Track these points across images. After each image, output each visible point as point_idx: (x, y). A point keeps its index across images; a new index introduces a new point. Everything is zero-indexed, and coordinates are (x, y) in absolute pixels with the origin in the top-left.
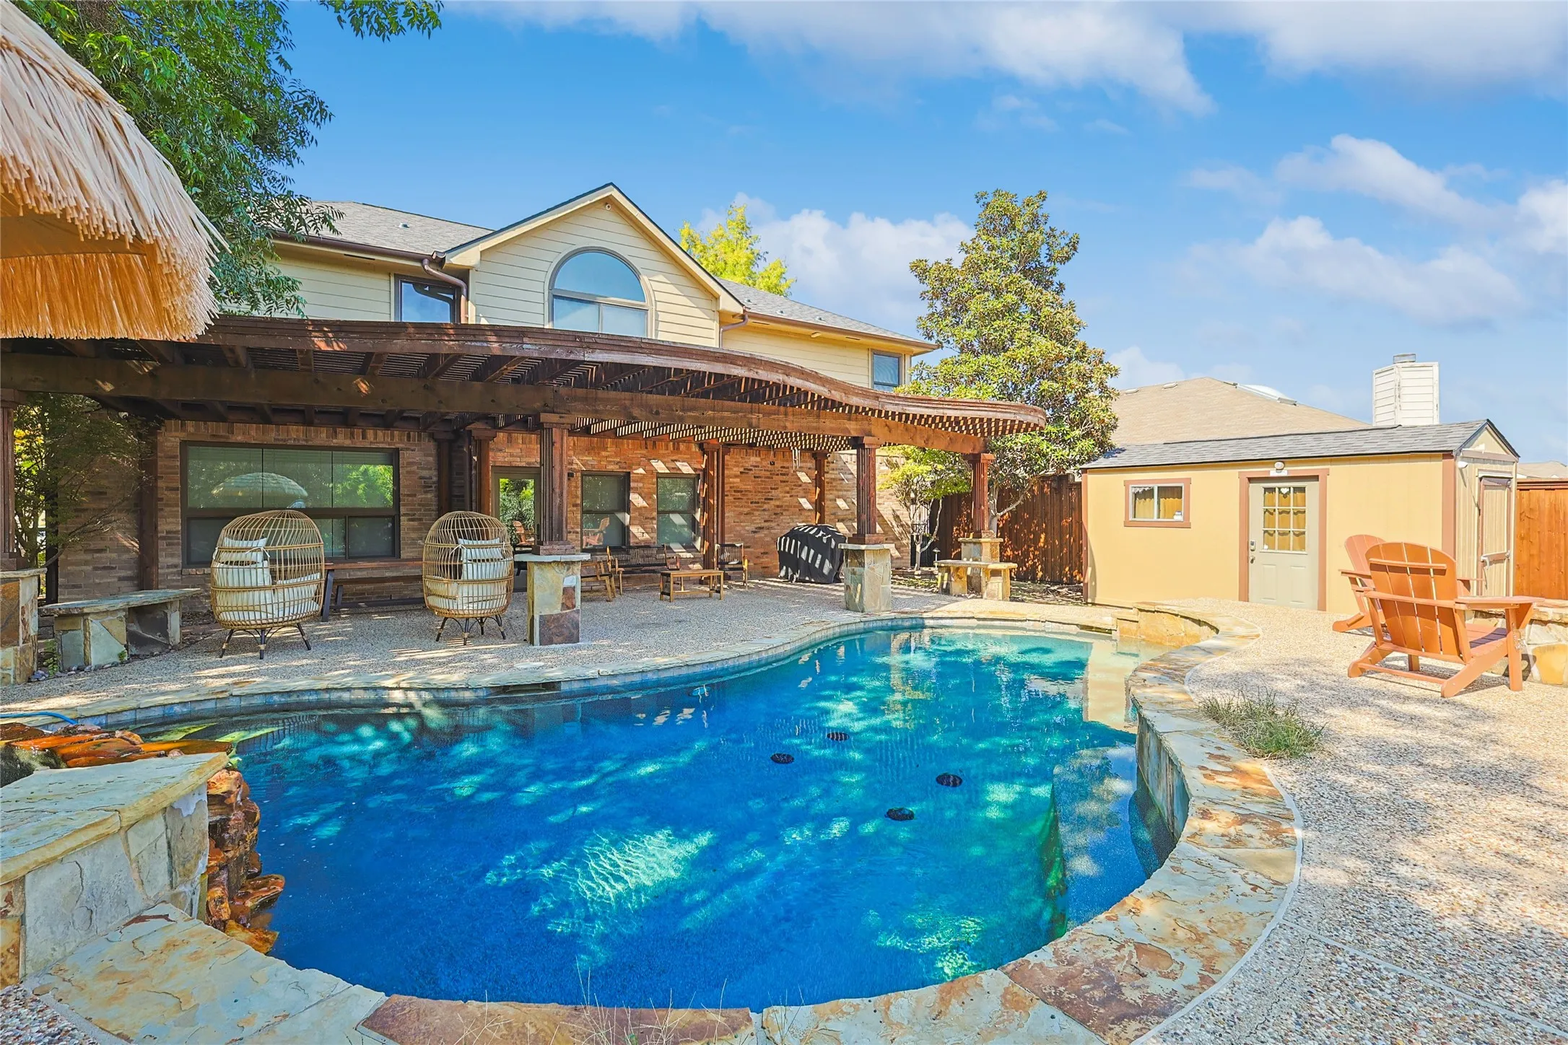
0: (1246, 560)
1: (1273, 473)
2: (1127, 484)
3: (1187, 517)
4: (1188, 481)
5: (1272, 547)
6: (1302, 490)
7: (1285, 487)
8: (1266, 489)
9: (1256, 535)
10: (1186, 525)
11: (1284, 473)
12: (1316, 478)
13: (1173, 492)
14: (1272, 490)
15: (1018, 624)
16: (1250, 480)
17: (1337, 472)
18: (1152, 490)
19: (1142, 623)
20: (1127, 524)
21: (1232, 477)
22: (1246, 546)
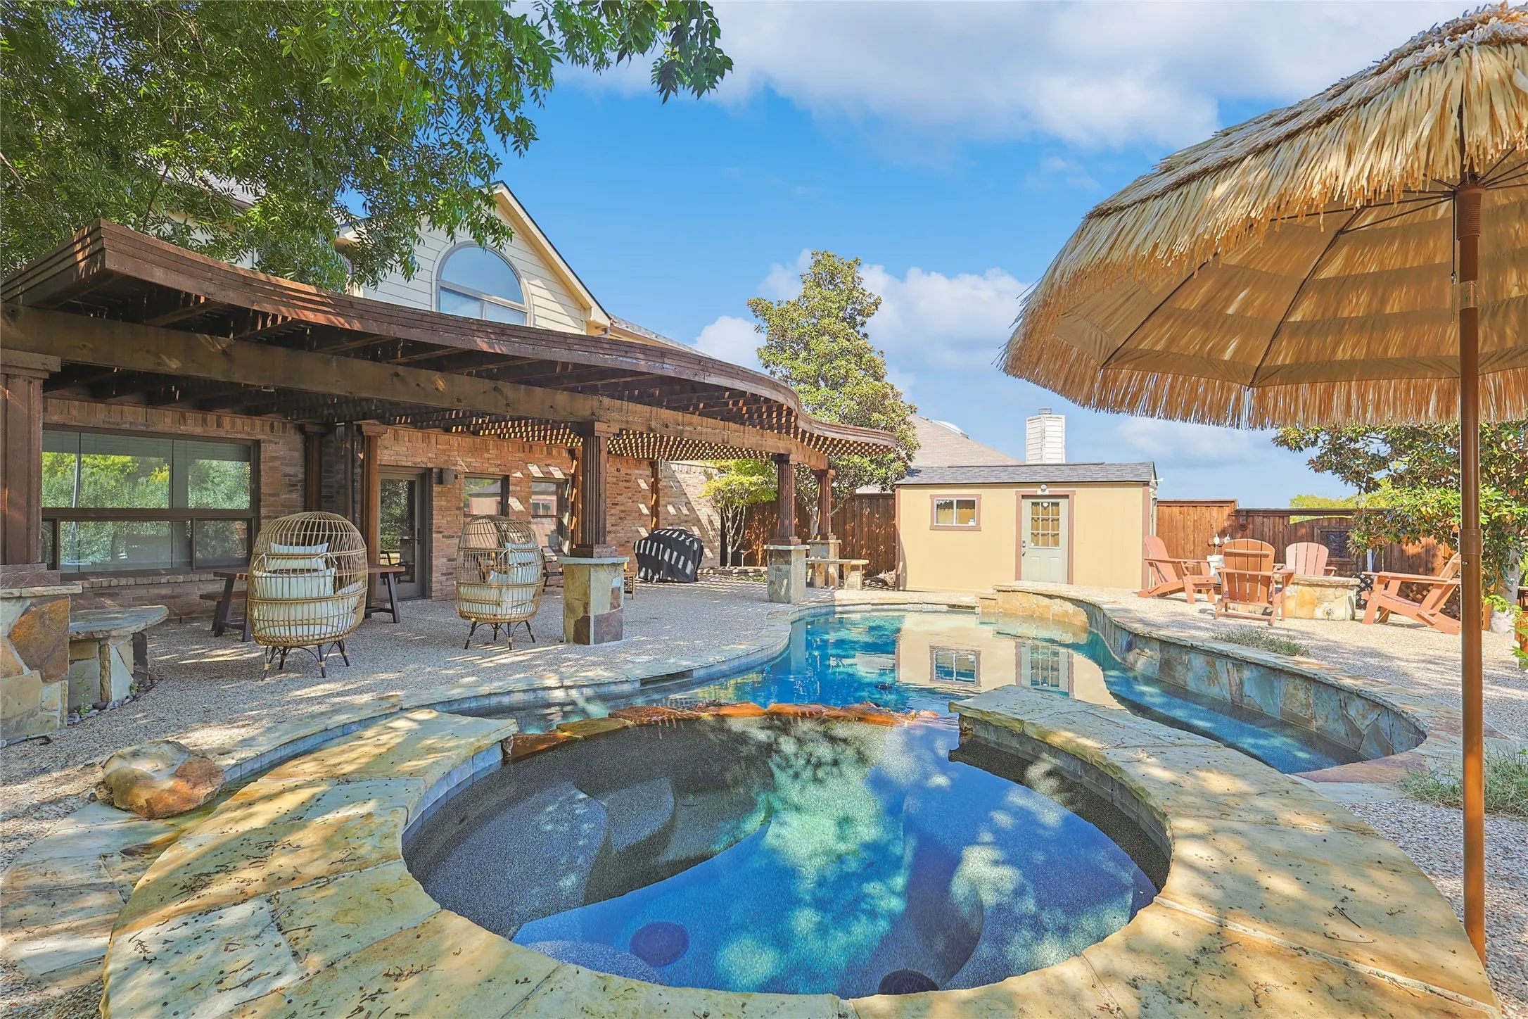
0: (1020, 555)
1: (1039, 492)
2: (932, 497)
3: (978, 523)
4: (979, 497)
5: (1037, 544)
6: (1057, 504)
7: (1046, 502)
8: (1033, 503)
9: (1027, 535)
10: (977, 529)
11: (1047, 493)
12: (1067, 496)
13: (969, 504)
14: (1038, 504)
15: (902, 607)
16: (1024, 497)
17: (1081, 494)
18: (951, 503)
19: (1000, 600)
20: (933, 528)
21: (1011, 494)
22: (1020, 544)
